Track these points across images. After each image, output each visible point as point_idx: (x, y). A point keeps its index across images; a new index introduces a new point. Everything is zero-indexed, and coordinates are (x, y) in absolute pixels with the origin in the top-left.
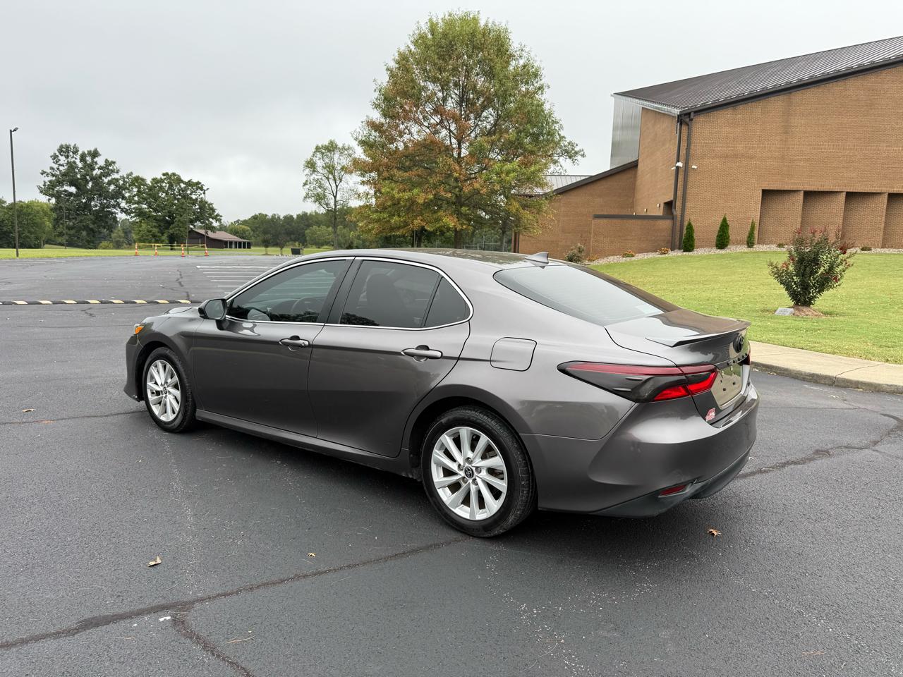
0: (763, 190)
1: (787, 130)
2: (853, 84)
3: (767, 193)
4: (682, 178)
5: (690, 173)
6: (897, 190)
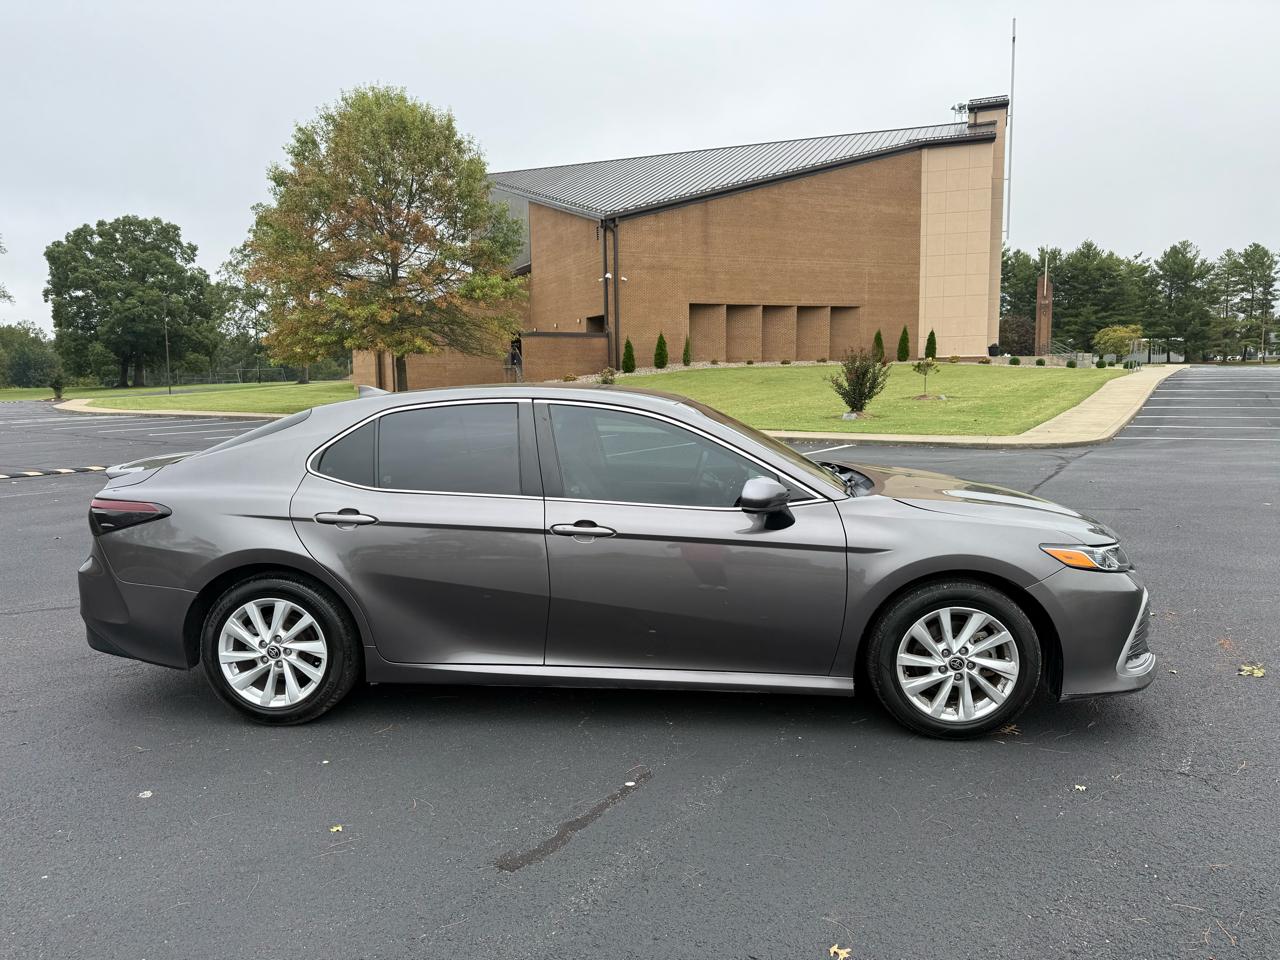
0: (691, 305)
1: (706, 241)
2: (760, 194)
3: (693, 307)
4: (612, 290)
5: (620, 286)
6: (804, 303)
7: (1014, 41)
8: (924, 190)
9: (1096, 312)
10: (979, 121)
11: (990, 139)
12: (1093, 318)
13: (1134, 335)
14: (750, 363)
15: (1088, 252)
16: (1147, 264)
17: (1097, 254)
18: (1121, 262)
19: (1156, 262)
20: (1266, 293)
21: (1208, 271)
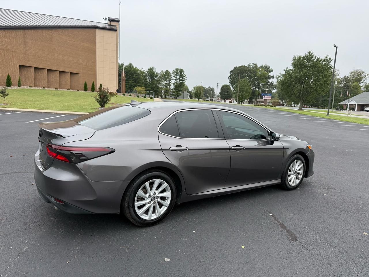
0: (19, 65)
6: (61, 70)
7: (120, 3)
8: (97, 41)
9: (133, 82)
10: (111, 24)
11: (116, 30)
12: (132, 84)
13: (143, 89)
14: (44, 88)
15: (130, 66)
16: (144, 71)
17: (133, 67)
18: (138, 70)
19: (147, 71)
20: (170, 82)
21: (158, 75)
